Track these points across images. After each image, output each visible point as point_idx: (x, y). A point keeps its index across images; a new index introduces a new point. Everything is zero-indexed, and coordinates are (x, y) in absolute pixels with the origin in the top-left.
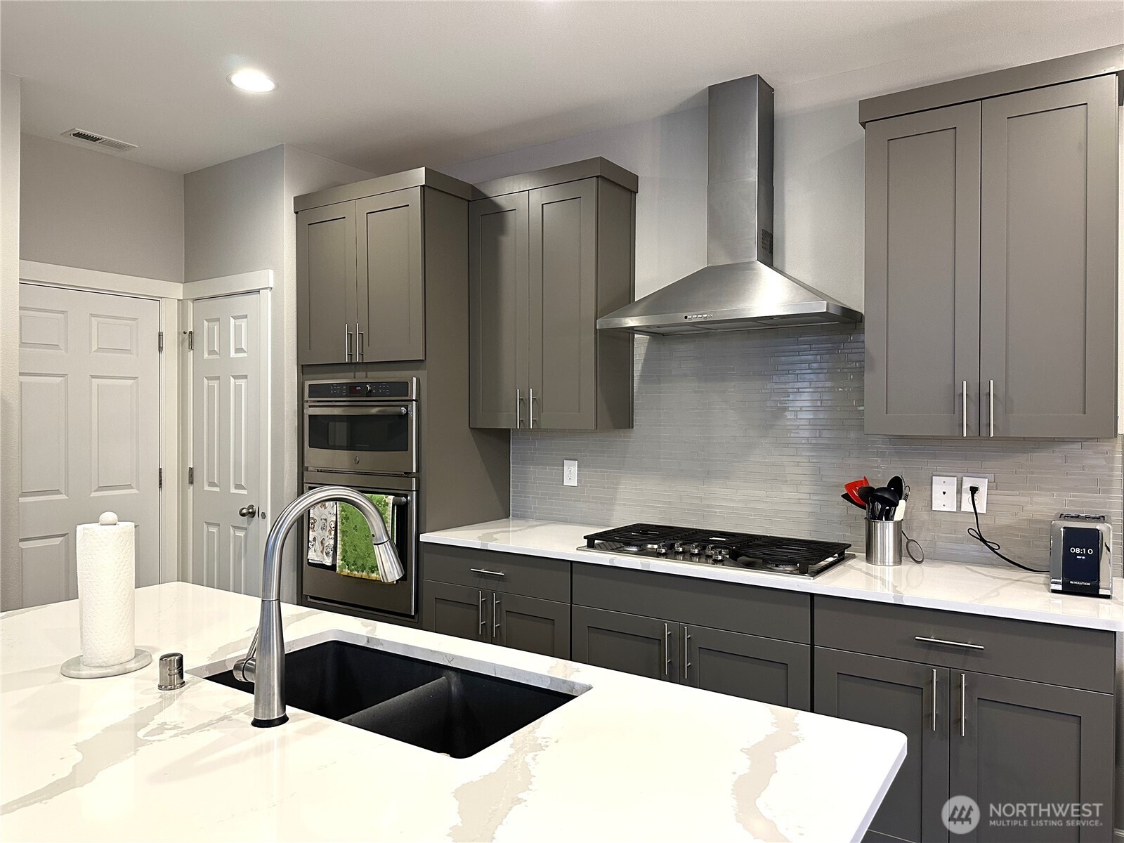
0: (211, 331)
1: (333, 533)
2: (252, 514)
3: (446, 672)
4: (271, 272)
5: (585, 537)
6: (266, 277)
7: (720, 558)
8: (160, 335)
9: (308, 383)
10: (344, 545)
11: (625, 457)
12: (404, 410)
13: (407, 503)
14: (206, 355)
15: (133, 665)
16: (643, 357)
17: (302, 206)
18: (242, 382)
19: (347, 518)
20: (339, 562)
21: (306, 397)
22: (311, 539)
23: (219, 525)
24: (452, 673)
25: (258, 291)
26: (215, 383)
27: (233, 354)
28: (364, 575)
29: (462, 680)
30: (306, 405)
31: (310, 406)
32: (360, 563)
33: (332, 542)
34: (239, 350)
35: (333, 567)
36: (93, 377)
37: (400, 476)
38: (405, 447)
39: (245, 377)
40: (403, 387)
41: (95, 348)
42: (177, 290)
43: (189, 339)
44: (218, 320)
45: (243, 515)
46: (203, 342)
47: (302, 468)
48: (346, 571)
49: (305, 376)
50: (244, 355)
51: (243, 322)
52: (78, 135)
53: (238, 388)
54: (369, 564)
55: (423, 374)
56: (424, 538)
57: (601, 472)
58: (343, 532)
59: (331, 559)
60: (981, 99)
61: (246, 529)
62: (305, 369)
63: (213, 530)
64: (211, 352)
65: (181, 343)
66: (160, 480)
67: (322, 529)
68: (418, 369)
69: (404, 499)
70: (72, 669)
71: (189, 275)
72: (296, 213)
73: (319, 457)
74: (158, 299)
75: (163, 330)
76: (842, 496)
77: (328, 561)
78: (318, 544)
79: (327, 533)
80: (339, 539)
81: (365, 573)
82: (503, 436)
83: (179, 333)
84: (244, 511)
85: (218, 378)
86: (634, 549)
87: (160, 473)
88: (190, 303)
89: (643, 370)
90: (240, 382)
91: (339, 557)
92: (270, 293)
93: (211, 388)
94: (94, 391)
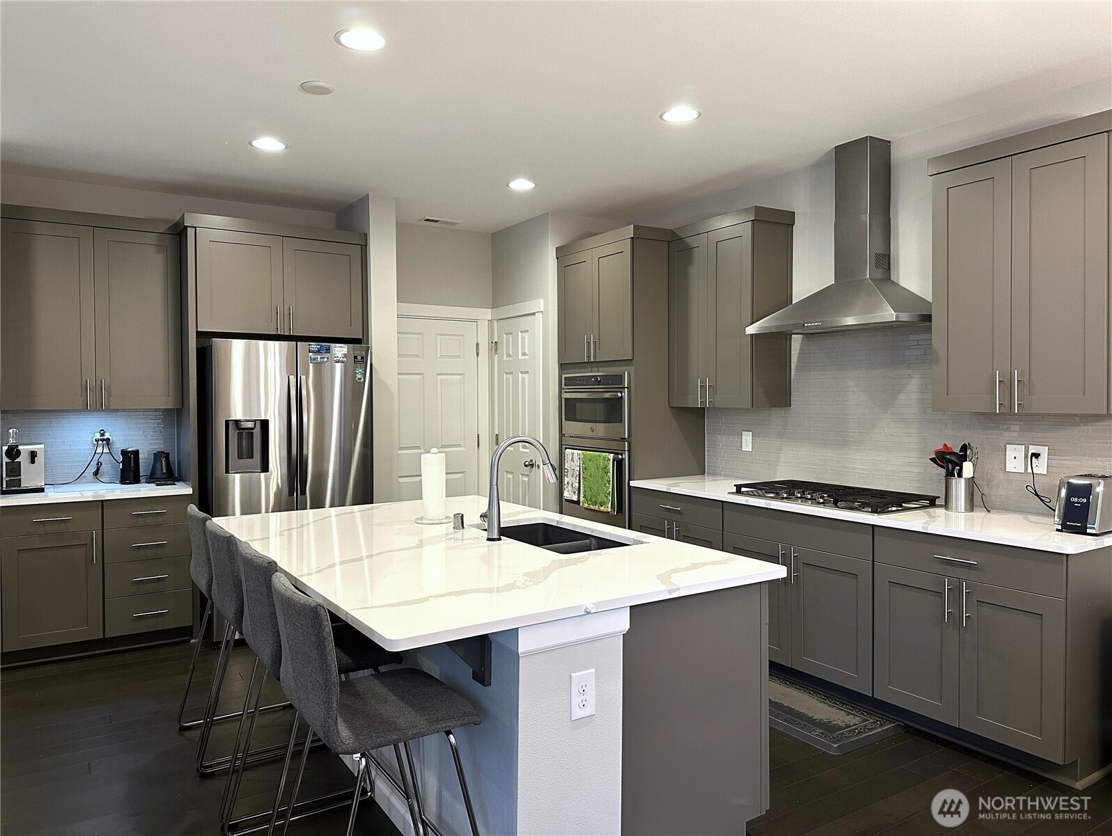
0: (508, 340)
1: (578, 478)
2: (532, 466)
3: (591, 538)
4: (542, 300)
5: (735, 485)
6: (539, 305)
7: (821, 501)
8: (477, 345)
9: (564, 376)
10: (584, 487)
11: (786, 429)
12: (619, 394)
13: (622, 459)
14: (505, 358)
15: (445, 521)
16: (798, 352)
17: (562, 253)
18: (526, 376)
19: (586, 469)
20: (582, 499)
21: (563, 387)
22: (566, 483)
23: (513, 473)
24: (593, 539)
25: (534, 314)
26: (510, 376)
27: (520, 357)
28: (596, 508)
29: (598, 543)
30: (563, 391)
31: (565, 392)
32: (594, 499)
33: (577, 485)
34: (524, 354)
35: (578, 502)
36: (438, 374)
37: (618, 441)
38: (621, 420)
39: (527, 372)
40: (620, 378)
41: (439, 356)
42: (487, 314)
43: (495, 346)
44: (512, 333)
45: (526, 466)
46: (503, 349)
47: (561, 435)
48: (586, 505)
49: (563, 371)
50: (527, 357)
51: (526, 335)
52: (427, 220)
53: (523, 379)
54: (599, 501)
55: (632, 369)
56: (633, 483)
57: (769, 440)
58: (584, 478)
59: (577, 497)
60: (1011, 155)
61: (528, 476)
62: (563, 366)
63: (510, 476)
64: (508, 355)
65: (490, 349)
66: (478, 442)
67: (572, 476)
68: (629, 366)
69: (620, 457)
70: (419, 520)
71: (495, 305)
72: (557, 258)
73: (573, 427)
74: (476, 321)
75: (479, 342)
76: (930, 459)
77: (575, 498)
78: (570, 486)
79: (574, 479)
80: (581, 483)
81: (597, 507)
82: (700, 413)
83: (489, 343)
84: (527, 463)
85: (512, 373)
86: (772, 495)
87: (478, 437)
88: (495, 322)
89: (798, 361)
90: (524, 376)
91: (582, 495)
92: (541, 315)
93: (508, 380)
94: (439, 382)
